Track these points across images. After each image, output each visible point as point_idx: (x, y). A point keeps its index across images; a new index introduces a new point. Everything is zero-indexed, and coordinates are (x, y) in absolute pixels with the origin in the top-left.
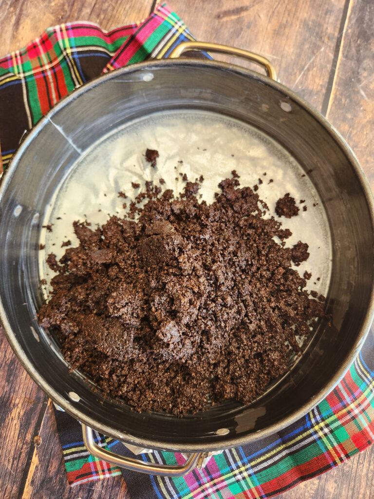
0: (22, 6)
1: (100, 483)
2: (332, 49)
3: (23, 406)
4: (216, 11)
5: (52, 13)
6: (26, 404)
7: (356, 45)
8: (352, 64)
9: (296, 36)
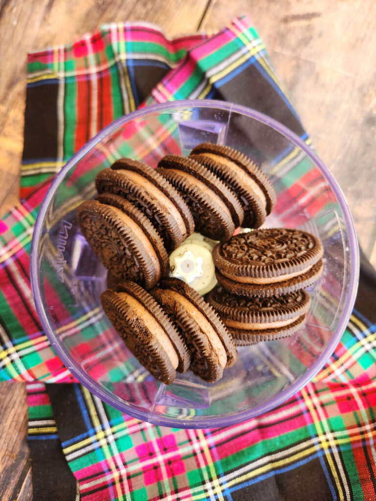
3: (3, 460)
4: (283, 14)
6: (7, 458)
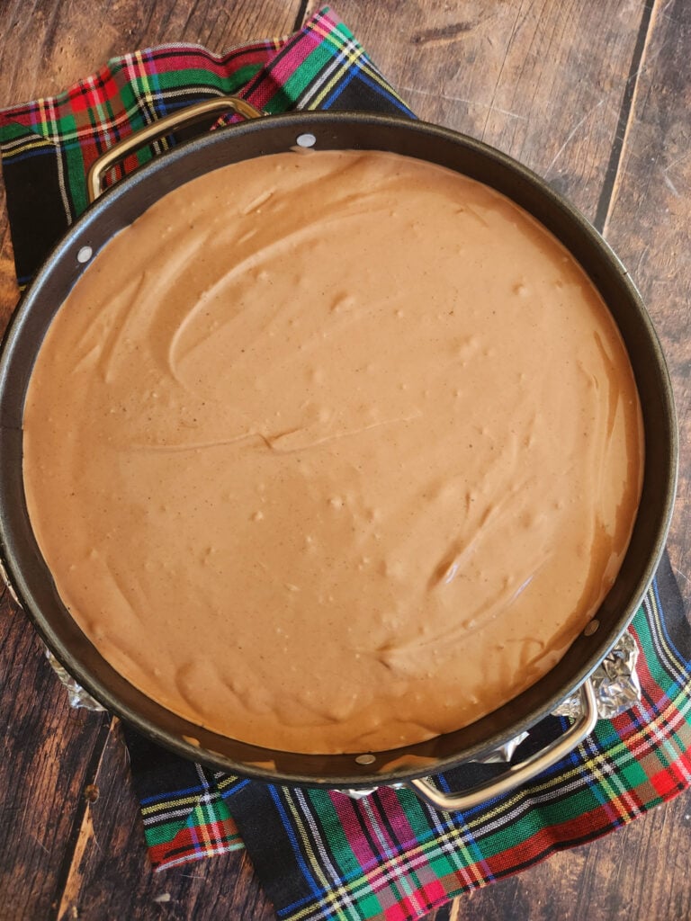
0: (59, 8)
1: (203, 866)
2: (617, 102)
3: (66, 732)
5: (115, 24)
6: (71, 728)
7: (660, 97)
8: (652, 131)
9: (555, 79)
